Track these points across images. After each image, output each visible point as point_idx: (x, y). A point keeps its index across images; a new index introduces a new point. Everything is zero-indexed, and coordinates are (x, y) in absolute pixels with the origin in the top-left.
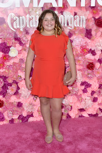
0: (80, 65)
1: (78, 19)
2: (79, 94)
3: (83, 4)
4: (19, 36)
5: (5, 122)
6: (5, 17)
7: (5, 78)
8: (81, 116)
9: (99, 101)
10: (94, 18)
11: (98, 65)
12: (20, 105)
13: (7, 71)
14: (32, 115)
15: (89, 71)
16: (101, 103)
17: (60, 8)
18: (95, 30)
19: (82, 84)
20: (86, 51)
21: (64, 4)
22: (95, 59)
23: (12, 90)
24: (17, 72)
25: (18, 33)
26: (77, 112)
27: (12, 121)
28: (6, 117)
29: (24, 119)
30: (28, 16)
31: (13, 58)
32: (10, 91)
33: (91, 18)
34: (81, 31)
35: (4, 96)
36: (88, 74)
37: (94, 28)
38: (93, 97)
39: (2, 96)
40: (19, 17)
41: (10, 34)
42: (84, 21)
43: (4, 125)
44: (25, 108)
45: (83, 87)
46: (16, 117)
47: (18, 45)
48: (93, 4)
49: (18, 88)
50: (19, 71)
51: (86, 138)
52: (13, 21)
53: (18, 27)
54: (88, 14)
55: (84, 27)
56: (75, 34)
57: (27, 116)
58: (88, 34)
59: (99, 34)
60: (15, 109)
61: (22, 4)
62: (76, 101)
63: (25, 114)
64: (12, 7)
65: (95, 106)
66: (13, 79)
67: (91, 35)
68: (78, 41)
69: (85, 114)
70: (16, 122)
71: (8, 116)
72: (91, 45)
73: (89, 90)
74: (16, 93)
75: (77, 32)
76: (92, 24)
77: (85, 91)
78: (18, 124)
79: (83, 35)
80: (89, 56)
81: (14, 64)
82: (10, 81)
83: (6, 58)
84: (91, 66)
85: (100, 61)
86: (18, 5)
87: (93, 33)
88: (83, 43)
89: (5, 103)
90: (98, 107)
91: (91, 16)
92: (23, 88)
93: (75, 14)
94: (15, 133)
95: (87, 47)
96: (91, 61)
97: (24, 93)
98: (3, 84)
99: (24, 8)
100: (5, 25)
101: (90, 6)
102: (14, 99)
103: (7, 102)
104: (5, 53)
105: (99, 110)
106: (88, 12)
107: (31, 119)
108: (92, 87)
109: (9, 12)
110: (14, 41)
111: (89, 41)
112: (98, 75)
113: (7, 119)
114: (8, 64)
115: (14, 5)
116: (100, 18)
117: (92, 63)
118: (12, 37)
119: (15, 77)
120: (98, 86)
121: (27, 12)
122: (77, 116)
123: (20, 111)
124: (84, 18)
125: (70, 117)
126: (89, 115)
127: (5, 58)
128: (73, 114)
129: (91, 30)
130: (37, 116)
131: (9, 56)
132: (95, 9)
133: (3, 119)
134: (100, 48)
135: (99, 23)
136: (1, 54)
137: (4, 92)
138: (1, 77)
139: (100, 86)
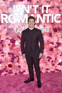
0: (47, 49)
1: (46, 29)
2: (46, 62)
3: (48, 22)
4: (19, 36)
5: (13, 74)
6: (13, 28)
7: (13, 54)
8: (47, 72)
9: (55, 65)
10: (53, 28)
11: (55, 49)
12: (19, 67)
13: (14, 51)
14: (25, 71)
15: (51, 52)
17: (38, 23)
19: (48, 57)
20: (49, 42)
21: (39, 22)
22: (53, 46)
23: (16, 60)
24: (18, 52)
25: (19, 34)
26: (45, 70)
27: (16, 74)
28: (13, 72)
29: (21, 73)
30: (23, 27)
31: (17, 45)
32: (15, 60)
34: (47, 34)
35: (12, 63)
37: (53, 32)
38: (53, 63)
40: (20, 27)
41: (16, 35)
42: (49, 29)
44: (22, 68)
45: (48, 59)
46: (18, 72)
47: (19, 40)
49: (19, 59)
50: (19, 51)
51: (49, 82)
52: (17, 29)
53: (19, 32)
54: (50, 26)
55: (49, 32)
56: (44, 35)
57: (23, 71)
58: (50, 35)
59: (55, 35)
60: (17, 68)
61: (21, 22)
62: (45, 65)
63: (22, 71)
64: (16, 23)
67: (52, 35)
68: (46, 38)
69: (49, 71)
70: (18, 74)
71: (14, 71)
72: (51, 40)
74: (18, 61)
75: (45, 34)
76: (52, 31)
77: (49, 61)
78: (19, 75)
79: (48, 35)
80: (51, 45)
81: (17, 48)
82: (15, 56)
83: (14, 45)
85: (56, 47)
86: (19, 22)
87: (53, 35)
88: (48, 39)
90: (54, 68)
91: (52, 27)
92: (21, 59)
93: (45, 26)
94: (18, 79)
95: (50, 41)
97: (21, 61)
98: (12, 57)
99: (22, 24)
100: (13, 31)
101: (51, 23)
102: (17, 64)
103: (14, 65)
104: (13, 43)
106: (50, 25)
107: (24, 73)
108: (52, 59)
109: (15, 25)
110: (17, 38)
111: (50, 38)
112: (55, 54)
113: (14, 73)
114: (14, 48)
115: (17, 22)
116: (56, 28)
117: (52, 48)
118: (16, 36)
119: (17, 54)
120: (55, 58)
121: (23, 25)
122: (45, 72)
123: (19, 69)
124: (49, 28)
125: (42, 72)
126: (51, 71)
129: (51, 33)
130: (27, 72)
131: (15, 45)
132: (53, 24)
133: (12, 73)
134: (56, 41)
135: (55, 30)
136: (11, 44)
137: (12, 61)
138: (11, 54)
139: (56, 59)
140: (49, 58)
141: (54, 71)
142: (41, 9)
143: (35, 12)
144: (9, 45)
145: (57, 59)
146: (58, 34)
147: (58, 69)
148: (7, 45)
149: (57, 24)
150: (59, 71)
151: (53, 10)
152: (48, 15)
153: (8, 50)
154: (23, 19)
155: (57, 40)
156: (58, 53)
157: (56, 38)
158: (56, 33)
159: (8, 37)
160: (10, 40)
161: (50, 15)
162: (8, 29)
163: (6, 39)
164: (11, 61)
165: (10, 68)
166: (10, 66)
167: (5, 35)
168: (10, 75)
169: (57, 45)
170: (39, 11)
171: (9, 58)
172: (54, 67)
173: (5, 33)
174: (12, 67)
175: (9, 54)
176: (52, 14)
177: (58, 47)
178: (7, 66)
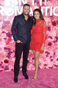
2: (44, 57)
3: (46, 15)
5: (9, 71)
6: (10, 21)
7: (9, 49)
8: (45, 68)
9: (54, 61)
10: (52, 21)
11: (53, 44)
13: (10, 46)
15: (49, 46)
16: (54, 62)
18: (52, 27)
19: (46, 52)
22: (52, 41)
23: (13, 55)
26: (43, 66)
27: (12, 70)
28: (10, 68)
31: (13, 40)
33: (50, 22)
35: (9, 58)
36: (49, 48)
38: (51, 59)
39: (8, 58)
42: (47, 23)
43: (8, 72)
45: (46, 54)
48: (51, 15)
55: (47, 26)
59: (54, 29)
62: (43, 61)
64: (13, 16)
65: (51, 64)
66: (13, 50)
67: (50, 29)
69: (47, 67)
72: (50, 34)
73: (49, 56)
76: (51, 24)
77: (47, 56)
80: (49, 39)
82: (12, 51)
84: (50, 44)
85: (54, 42)
86: (16, 15)
87: (51, 28)
89: (9, 61)
91: (50, 20)
95: (48, 35)
96: (50, 42)
98: (8, 52)
100: (10, 24)
103: (10, 60)
104: (9, 37)
105: (53, 65)
106: (49, 18)
108: (51, 54)
109: (12, 18)
111: (49, 32)
112: (53, 49)
113: (10, 69)
114: (11, 42)
116: (54, 21)
117: (51, 43)
122: (43, 68)
124: (47, 21)
125: (40, 68)
126: (49, 67)
127: (9, 40)
128: (41, 67)
129: (50, 27)
132: (52, 17)
133: (8, 69)
134: (54, 36)
135: (54, 24)
136: (8, 38)
137: (9, 56)
138: (7, 49)
139: (54, 54)
140: (48, 53)
141: (53, 67)
142: (39, 1)
143: (33, 4)
144: (5, 39)
145: (56, 54)
146: (57, 28)
147: (57, 65)
148: (3, 40)
149: (56, 17)
150: (57, 67)
151: (51, 2)
152: (47, 8)
153: (4, 44)
154: (20, 11)
155: (55, 34)
156: (56, 48)
157: (55, 32)
158: (55, 27)
159: (4, 30)
160: (7, 34)
161: (49, 7)
162: (4, 22)
163: (2, 33)
164: (7, 57)
165: (6, 64)
166: (6, 61)
167: (1, 29)
168: (6, 71)
169: (56, 40)
170: (37, 3)
171: (5, 53)
172: (52, 63)
173: (1, 26)
174: (9, 63)
175: (5, 48)
176: (50, 6)
177: (57, 41)
178: (3, 61)
